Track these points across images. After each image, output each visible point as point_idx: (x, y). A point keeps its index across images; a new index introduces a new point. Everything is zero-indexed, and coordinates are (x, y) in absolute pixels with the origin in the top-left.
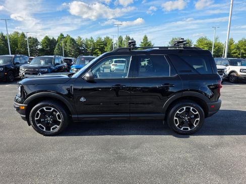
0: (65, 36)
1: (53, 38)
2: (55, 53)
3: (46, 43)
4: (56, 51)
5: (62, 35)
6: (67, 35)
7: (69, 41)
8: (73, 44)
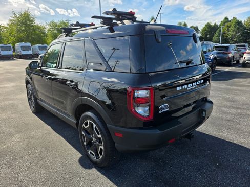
0: (230, 19)
1: (215, 24)
2: (214, 40)
3: (206, 30)
4: (215, 38)
5: (226, 19)
6: (234, 18)
7: (233, 24)
8: (238, 28)
